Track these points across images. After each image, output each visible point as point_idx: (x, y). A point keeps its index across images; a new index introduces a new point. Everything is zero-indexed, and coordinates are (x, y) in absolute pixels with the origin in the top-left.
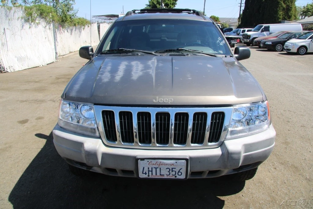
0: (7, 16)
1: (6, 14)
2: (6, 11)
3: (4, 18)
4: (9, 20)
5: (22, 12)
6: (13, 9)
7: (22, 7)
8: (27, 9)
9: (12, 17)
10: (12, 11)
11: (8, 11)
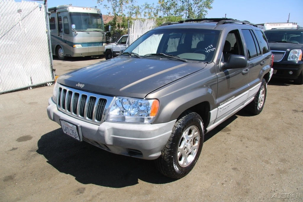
0: (141, 26)
1: (140, 25)
2: (141, 23)
3: (139, 27)
4: (143, 29)
5: (153, 23)
6: (146, 21)
7: (154, 18)
8: (158, 20)
9: (145, 27)
10: (146, 22)
11: (142, 22)
